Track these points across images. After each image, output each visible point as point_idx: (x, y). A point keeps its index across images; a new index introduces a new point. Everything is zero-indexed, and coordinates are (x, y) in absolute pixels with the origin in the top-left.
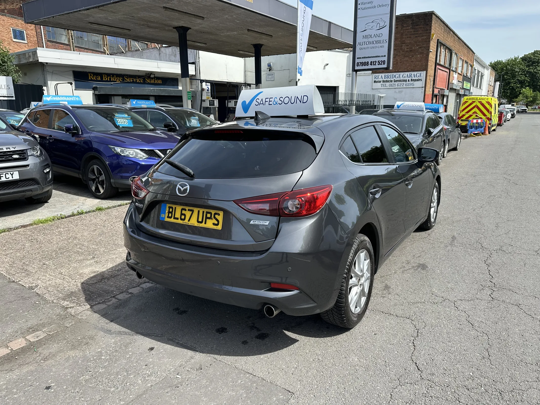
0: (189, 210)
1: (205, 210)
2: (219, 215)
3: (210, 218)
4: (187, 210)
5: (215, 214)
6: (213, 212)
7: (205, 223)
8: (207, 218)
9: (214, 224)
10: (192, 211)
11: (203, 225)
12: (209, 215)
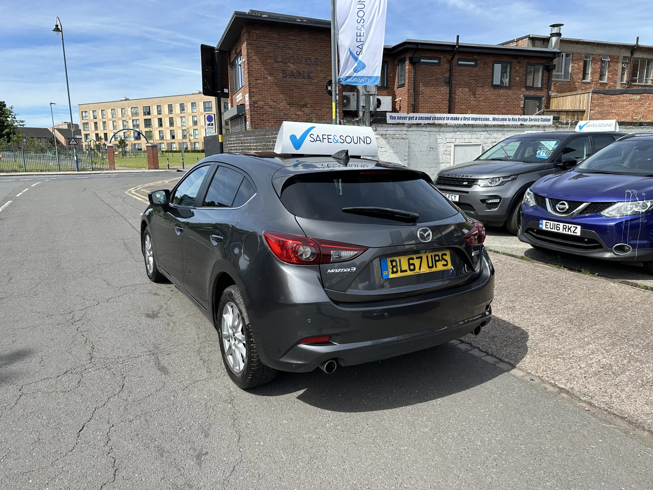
0: (417, 258)
1: (433, 254)
2: (446, 255)
3: (439, 261)
4: (415, 258)
5: (443, 255)
6: (440, 254)
7: (436, 267)
8: (436, 261)
9: (444, 265)
10: (421, 258)
11: (434, 269)
12: (437, 258)
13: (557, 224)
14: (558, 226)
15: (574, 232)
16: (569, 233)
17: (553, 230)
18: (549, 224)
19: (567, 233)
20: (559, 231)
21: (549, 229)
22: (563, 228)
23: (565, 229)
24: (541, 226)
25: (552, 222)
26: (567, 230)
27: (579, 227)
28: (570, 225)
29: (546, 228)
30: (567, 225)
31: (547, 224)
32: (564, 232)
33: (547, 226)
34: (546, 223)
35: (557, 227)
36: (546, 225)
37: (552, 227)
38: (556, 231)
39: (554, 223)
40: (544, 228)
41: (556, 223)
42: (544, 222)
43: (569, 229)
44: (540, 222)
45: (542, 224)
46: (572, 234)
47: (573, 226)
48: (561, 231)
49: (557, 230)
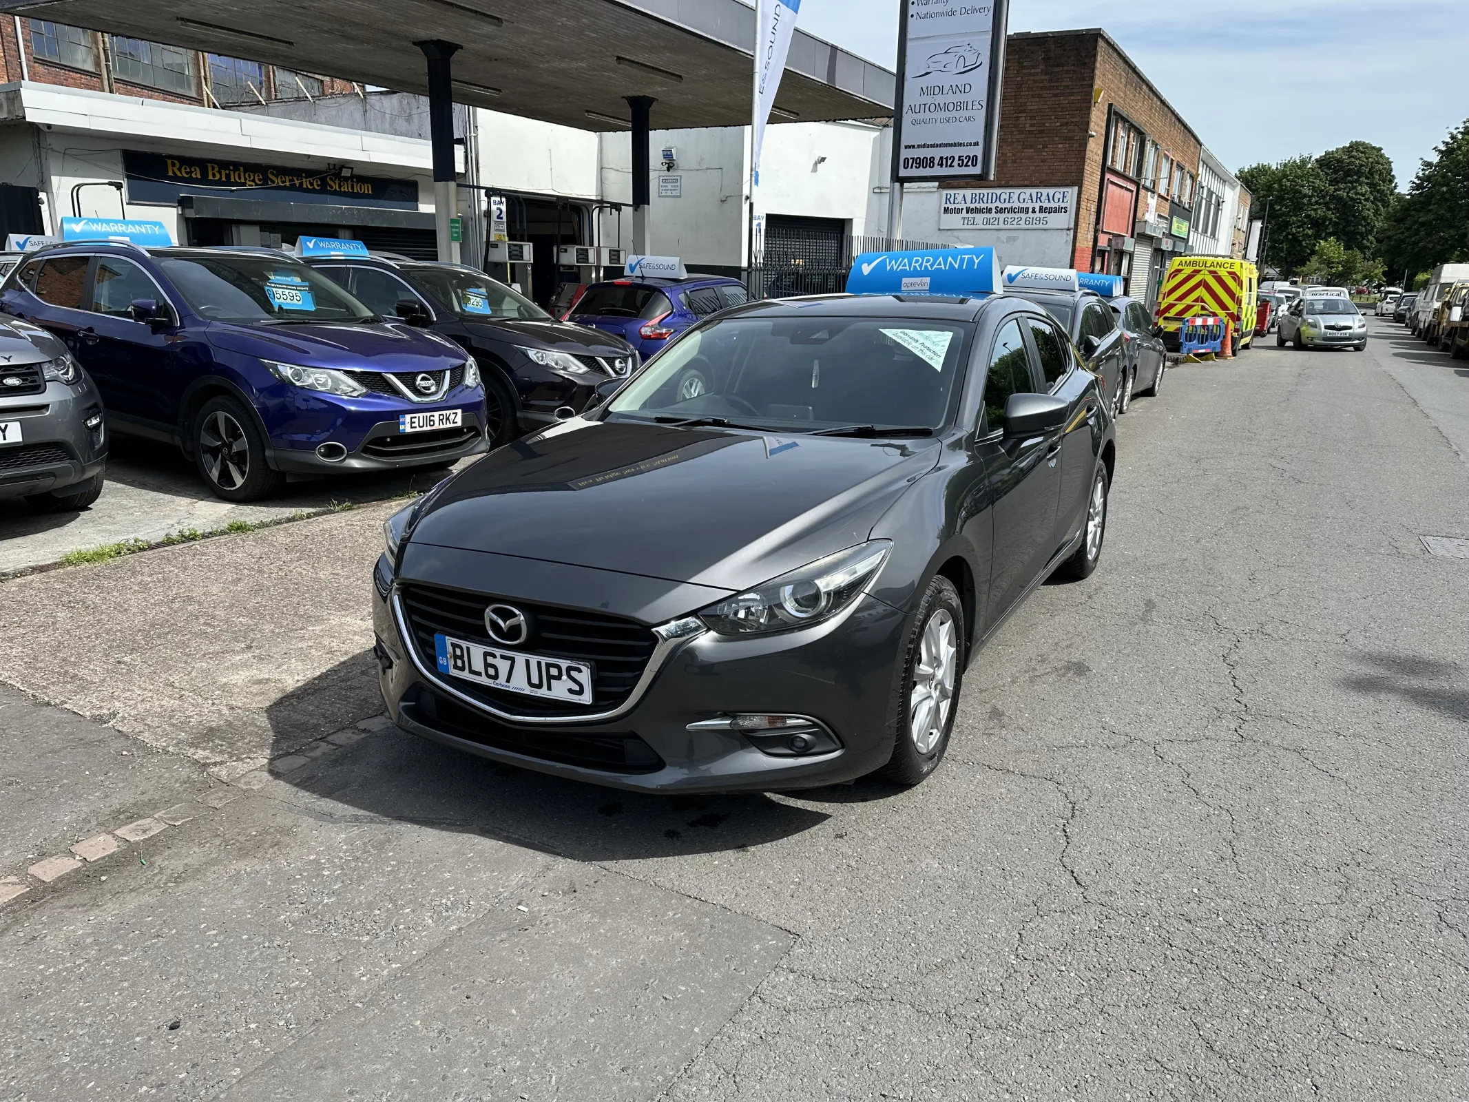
13: (431, 416)
14: (432, 418)
15: (454, 423)
16: (448, 426)
17: (425, 429)
18: (416, 420)
19: (445, 426)
20: (433, 428)
21: (418, 429)
22: (440, 420)
23: (442, 420)
24: (402, 427)
25: (421, 415)
26: (444, 421)
27: (459, 411)
28: (448, 412)
29: (412, 427)
30: (444, 413)
31: (413, 420)
32: (442, 427)
33: (413, 425)
34: (412, 418)
35: (430, 421)
36: (412, 423)
37: (421, 425)
38: (429, 428)
39: (425, 414)
40: (408, 429)
41: (429, 414)
42: (408, 417)
43: (448, 419)
44: (401, 420)
45: (404, 423)
46: (452, 425)
47: (452, 411)
48: (436, 426)
49: (430, 426)
